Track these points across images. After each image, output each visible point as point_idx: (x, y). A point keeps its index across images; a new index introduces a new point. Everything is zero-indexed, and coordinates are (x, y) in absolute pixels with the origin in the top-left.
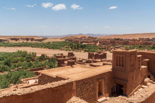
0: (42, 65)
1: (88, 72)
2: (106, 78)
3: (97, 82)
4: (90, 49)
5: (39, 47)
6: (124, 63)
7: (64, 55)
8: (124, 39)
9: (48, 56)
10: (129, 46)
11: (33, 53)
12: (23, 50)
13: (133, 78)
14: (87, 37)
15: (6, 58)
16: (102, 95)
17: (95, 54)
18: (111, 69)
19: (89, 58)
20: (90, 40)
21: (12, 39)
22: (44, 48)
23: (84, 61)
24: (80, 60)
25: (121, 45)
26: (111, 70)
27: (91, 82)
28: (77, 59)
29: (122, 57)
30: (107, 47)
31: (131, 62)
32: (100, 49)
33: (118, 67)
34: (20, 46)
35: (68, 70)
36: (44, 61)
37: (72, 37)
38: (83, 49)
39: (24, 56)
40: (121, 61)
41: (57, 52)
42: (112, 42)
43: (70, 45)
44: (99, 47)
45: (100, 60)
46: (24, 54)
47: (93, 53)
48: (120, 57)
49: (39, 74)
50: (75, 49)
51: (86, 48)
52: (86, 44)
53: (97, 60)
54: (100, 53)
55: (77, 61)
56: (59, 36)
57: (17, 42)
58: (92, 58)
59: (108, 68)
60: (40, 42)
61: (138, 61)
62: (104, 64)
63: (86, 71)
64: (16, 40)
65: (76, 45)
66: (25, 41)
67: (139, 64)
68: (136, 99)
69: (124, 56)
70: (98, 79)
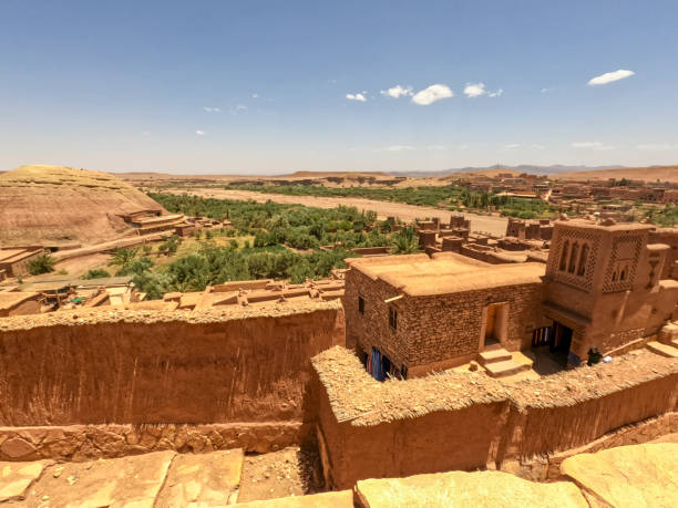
0: (385, 243)
1: (467, 276)
2: (519, 300)
3: (486, 309)
4: (520, 209)
5: (385, 199)
6: (587, 263)
7: (442, 222)
8: (651, 183)
9: (403, 220)
10: (664, 207)
11: (370, 213)
12: (348, 206)
13: (615, 314)
14: (516, 174)
15: (315, 220)
16: (498, 341)
17: (527, 225)
18: (541, 278)
19: (508, 235)
20: (525, 183)
21: (330, 179)
22: (397, 201)
23: (490, 241)
24: (482, 237)
25: (631, 203)
26: (540, 281)
27: (467, 305)
28: (470, 235)
29: (585, 246)
30: (578, 208)
31: (616, 264)
32: (552, 210)
33: (566, 273)
34: (344, 195)
35: (417, 264)
36: (392, 233)
37: (471, 175)
38: (497, 209)
39: (350, 219)
40: (578, 258)
41: (425, 213)
42: (597, 191)
43: (464, 195)
44: (550, 204)
45: (540, 243)
46: (350, 214)
47: (522, 221)
48: (575, 244)
49: (348, 265)
50: (475, 205)
51: (507, 205)
52: (509, 194)
53: (533, 242)
54: (547, 223)
55: (470, 240)
56: (436, 174)
57: (340, 186)
58: (516, 236)
59: (535, 273)
60: (388, 188)
61: (651, 262)
62: (530, 259)
63: (462, 273)
64: (338, 181)
65: (480, 196)
66: (356, 185)
67: (652, 275)
68: (538, 393)
69: (590, 243)
70: (488, 299)
